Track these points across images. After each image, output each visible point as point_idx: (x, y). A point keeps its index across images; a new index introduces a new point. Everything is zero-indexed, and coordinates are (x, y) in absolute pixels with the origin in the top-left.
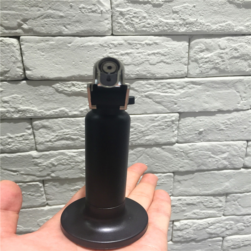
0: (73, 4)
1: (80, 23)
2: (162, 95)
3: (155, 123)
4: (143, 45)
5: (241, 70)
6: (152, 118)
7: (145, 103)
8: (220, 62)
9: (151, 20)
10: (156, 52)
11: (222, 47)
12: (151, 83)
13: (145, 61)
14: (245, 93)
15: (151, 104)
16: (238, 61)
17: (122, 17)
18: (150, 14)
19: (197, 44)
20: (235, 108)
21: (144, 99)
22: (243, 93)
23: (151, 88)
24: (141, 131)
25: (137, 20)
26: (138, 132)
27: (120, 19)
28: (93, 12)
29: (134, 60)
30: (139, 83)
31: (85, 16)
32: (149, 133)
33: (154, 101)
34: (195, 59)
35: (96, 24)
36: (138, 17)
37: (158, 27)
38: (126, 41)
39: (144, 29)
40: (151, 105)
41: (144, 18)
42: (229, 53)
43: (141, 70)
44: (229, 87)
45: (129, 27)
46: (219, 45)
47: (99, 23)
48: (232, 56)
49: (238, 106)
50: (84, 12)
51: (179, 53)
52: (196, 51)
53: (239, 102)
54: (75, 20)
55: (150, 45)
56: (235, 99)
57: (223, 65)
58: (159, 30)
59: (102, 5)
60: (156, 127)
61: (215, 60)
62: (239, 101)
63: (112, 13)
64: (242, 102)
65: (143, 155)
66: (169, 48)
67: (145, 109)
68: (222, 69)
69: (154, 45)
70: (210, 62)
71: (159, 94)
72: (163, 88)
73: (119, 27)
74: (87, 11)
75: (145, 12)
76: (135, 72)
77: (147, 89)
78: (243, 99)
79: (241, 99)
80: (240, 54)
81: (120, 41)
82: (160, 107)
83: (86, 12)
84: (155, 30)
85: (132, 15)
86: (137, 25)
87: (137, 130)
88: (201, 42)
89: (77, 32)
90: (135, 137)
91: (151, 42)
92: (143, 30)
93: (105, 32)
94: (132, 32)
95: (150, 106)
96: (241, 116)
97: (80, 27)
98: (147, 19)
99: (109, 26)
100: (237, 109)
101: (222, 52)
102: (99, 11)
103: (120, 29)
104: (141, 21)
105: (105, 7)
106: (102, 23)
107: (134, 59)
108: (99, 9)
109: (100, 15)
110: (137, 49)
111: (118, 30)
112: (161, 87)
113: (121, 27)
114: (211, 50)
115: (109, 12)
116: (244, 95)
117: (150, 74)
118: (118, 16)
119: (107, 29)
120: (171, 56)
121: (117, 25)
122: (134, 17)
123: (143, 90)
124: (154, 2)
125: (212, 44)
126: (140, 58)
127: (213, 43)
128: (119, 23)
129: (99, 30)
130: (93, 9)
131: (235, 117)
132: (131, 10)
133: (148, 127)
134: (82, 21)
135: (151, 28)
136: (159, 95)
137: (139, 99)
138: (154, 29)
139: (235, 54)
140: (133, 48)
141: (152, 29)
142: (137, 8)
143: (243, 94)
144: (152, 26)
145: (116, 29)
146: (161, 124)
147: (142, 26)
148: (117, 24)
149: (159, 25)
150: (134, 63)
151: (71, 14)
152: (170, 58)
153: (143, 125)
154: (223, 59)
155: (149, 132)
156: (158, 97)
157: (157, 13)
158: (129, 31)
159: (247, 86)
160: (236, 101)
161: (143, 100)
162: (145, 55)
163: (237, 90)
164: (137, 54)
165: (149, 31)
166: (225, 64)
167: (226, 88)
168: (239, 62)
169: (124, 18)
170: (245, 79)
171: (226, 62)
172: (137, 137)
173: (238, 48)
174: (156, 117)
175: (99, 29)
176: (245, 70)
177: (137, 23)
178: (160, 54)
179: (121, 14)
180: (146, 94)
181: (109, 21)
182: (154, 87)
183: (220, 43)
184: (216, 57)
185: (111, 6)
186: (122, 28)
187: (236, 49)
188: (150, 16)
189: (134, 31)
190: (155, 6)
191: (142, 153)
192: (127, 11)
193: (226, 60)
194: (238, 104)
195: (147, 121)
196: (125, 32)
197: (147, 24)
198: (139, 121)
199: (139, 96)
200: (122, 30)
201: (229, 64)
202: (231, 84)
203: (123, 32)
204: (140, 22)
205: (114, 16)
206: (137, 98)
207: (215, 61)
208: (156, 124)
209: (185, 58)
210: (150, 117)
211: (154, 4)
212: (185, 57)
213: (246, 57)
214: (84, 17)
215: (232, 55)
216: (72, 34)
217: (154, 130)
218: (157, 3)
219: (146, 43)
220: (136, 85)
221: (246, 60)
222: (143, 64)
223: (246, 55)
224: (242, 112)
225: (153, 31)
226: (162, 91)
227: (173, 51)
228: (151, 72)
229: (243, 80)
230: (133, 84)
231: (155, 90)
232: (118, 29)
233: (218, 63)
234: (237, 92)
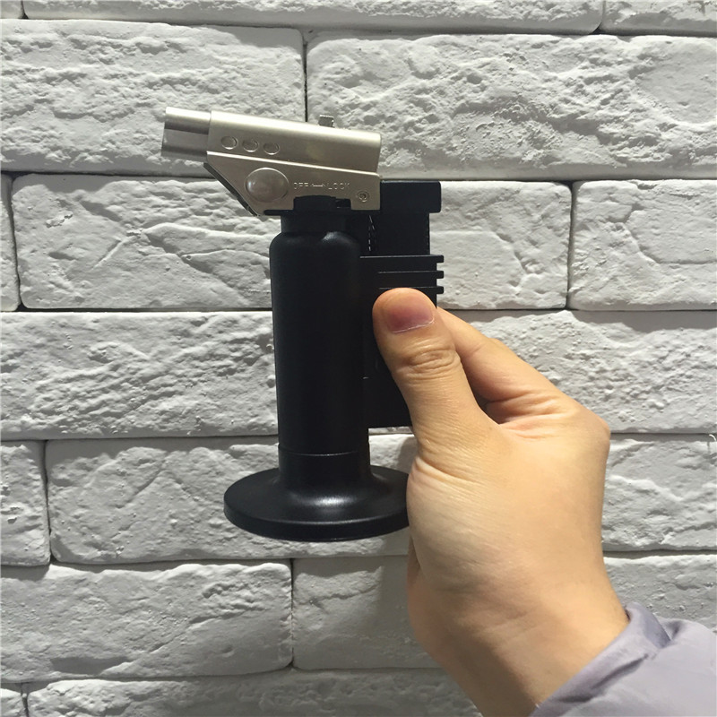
2: (213, 238)
3: (193, 345)
4: (129, 49)
5: (505, 155)
6: (180, 325)
7: (153, 266)
8: (420, 121)
10: (176, 75)
11: (423, 66)
12: (170, 191)
13: (138, 105)
14: (534, 243)
15: (175, 270)
16: (488, 120)
19: (330, 55)
20: (502, 299)
21: (144, 250)
22: (527, 243)
23: (169, 210)
24: (138, 375)
26: (127, 380)
29: (93, 101)
30: (123, 189)
32: (171, 385)
33: (185, 260)
34: (326, 109)
38: (64, 34)
40: (175, 274)
42: (450, 90)
43: (125, 137)
44: (469, 217)
46: (410, 62)
48: (463, 101)
49: (513, 291)
51: (266, 86)
52: (328, 79)
53: (513, 276)
55: (154, 51)
56: (498, 264)
57: (432, 133)
60: (197, 363)
61: (400, 113)
62: (513, 272)
64: (525, 278)
65: (158, 479)
66: (226, 66)
67: (151, 288)
68: (433, 147)
69: (171, 51)
70: (383, 123)
71: (203, 234)
72: (215, 211)
77: (153, 213)
78: (531, 268)
79: (523, 265)
80: (493, 94)
81: (41, 32)
82: (210, 286)
87: (121, 371)
88: (344, 50)
90: (118, 402)
91: (156, 43)
94: (88, 6)
95: (172, 279)
96: (530, 333)
100: (512, 302)
101: (423, 84)
107: (93, 95)
110: (108, 62)
112: (208, 207)
114: (383, 79)
116: (532, 252)
120: (233, 92)
123: (139, 217)
125: (382, 57)
126: (116, 94)
127: (385, 55)
131: (510, 334)
133: (168, 360)
136: (199, 236)
137: (125, 249)
139: (475, 95)
140: (92, 57)
143: (527, 248)
146: (219, 352)
150: (94, 109)
152: (234, 102)
153: (147, 352)
154: (431, 113)
155: (172, 382)
156: (198, 243)
158: (80, 4)
159: (537, 216)
160: (503, 272)
161: (144, 254)
162: (135, 83)
163: (501, 231)
164: (107, 81)
166: (439, 129)
167: (456, 220)
168: (492, 125)
170: (525, 192)
171: (444, 122)
172: (126, 400)
173: (480, 72)
174: (197, 324)
176: (518, 154)
178: (194, 84)
180: (150, 230)
182: (180, 206)
183: (412, 55)
184: (403, 102)
187: (474, 79)
189: (94, 3)
191: (152, 472)
193: (443, 116)
194: (514, 284)
195: (162, 338)
198: (129, 335)
199: (126, 240)
201: (458, 134)
202: (475, 207)
206: (120, 244)
207: (399, 117)
208: (198, 349)
209: (289, 105)
210: (173, 319)
212: (290, 101)
213: (518, 108)
215: (462, 98)
217: (191, 374)
219: (138, 44)
220: (113, 194)
221: (518, 119)
222: (130, 115)
223: (514, 99)
224: (532, 319)
226: (211, 223)
227: (244, 75)
229: (518, 192)
230: (102, 191)
231: (186, 216)
233: (411, 124)
234: (504, 237)
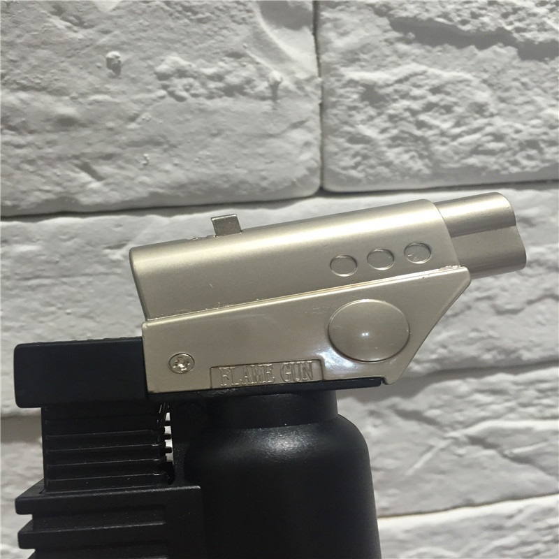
0: (123, 57)
1: (165, 151)
9: (506, 117)
15: (493, 467)
17: (372, 112)
18: (507, 90)
21: (461, 451)
25: (445, 121)
27: (363, 122)
28: (230, 91)
31: (189, 117)
33: (505, 456)
35: (245, 151)
36: (448, 109)
37: (541, 151)
39: (474, 160)
40: (493, 471)
41: (480, 109)
43: (458, 339)
45: (406, 157)
47: (260, 146)
50: (184, 94)
54: (136, 137)
58: (544, 161)
59: (278, 56)
60: (506, 552)
63: (326, 92)
67: (466, 487)
71: (529, 429)
73: (358, 159)
74: (202, 91)
75: (484, 81)
76: (433, 352)
77: (476, 413)
83: (194, 96)
84: (525, 162)
85: (422, 97)
86: (444, 144)
89: (154, 195)
92: (472, 167)
93: (293, 185)
94: (417, 175)
97: (168, 167)
98: (492, 115)
99: (310, 157)
102: (262, 86)
103: (360, 168)
104: (466, 124)
105: (293, 67)
106: (274, 143)
108: (263, 75)
109: (267, 106)
111: (353, 173)
113: (365, 157)
115: (308, 88)
117: (494, 353)
118: (355, 108)
119: (301, 172)
121: (346, 149)
122: (429, 107)
123: (460, 418)
124: (528, 35)
128: (355, 139)
129: (264, 178)
130: (232, 79)
132: (416, 74)
134: (173, 141)
135: (508, 153)
136: (527, 431)
137: (441, 454)
138: (519, 157)
141: (512, 159)
142: (444, 67)
144: (514, 144)
145: (345, 168)
146: (530, 539)
147: (468, 149)
148: (348, 145)
149: (544, 141)
151: (117, 104)
153: (457, 549)
156: (523, 438)
157: (538, 84)
158: (406, 173)
161: (460, 456)
165: (497, 171)
169: (384, 117)
174: (511, 517)
175: (264, 173)
177: (443, 134)
179: (372, 95)
180: (474, 430)
181: (310, 130)
185: (318, 59)
186: (373, 162)
188: (502, 100)
189: (426, 171)
190: (530, 52)
192: (400, 81)
195: (474, 535)
196: (388, 180)
197: (490, 138)
198: (439, 538)
199: (443, 444)
200: (371, 171)
203: (379, 178)
204: (457, 130)
205: (334, 105)
206: (435, 450)
211: (529, 43)
214: (188, 120)
216: (123, 202)
218: (542, 37)
220: (433, 398)
225: (515, 170)
228: (498, 343)
232: (355, 167)
